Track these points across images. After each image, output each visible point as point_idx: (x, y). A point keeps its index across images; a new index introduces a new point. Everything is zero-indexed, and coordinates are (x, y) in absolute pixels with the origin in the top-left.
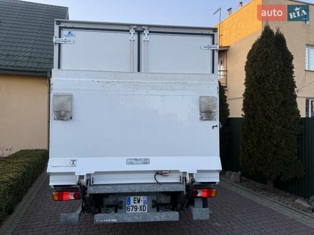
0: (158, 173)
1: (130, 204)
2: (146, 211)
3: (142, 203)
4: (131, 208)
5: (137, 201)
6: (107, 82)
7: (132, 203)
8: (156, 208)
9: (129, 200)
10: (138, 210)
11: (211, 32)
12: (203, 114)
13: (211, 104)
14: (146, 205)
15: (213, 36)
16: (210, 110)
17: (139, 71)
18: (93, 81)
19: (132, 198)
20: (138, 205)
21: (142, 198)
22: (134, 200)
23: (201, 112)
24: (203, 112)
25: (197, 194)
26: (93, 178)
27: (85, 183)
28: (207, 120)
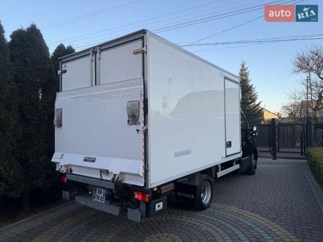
0: (101, 171)
1: (96, 193)
2: (104, 202)
3: (102, 194)
4: (96, 196)
6: (76, 97)
8: (109, 201)
9: (96, 190)
10: (100, 199)
11: (141, 35)
12: (130, 119)
13: (134, 108)
14: (104, 197)
15: (143, 38)
16: (135, 114)
17: (96, 84)
18: (71, 98)
19: (98, 189)
20: (100, 195)
21: (103, 191)
22: (99, 191)
23: (129, 117)
25: (134, 195)
26: (71, 169)
27: (63, 171)
28: (133, 124)
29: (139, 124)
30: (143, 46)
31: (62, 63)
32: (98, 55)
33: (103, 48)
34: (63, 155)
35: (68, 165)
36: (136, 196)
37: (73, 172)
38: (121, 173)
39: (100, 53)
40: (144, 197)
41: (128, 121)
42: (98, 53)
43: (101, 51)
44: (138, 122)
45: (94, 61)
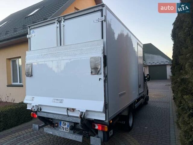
0: (68, 109)
1: (61, 125)
2: (68, 131)
3: (66, 126)
4: (61, 128)
5: (64, 125)
7: (62, 126)
8: (73, 131)
10: (65, 130)
13: (97, 62)
14: (68, 128)
15: (102, 10)
16: (97, 67)
17: (60, 45)
18: (39, 55)
19: (62, 122)
20: (65, 127)
21: (67, 123)
22: (63, 124)
23: (92, 69)
24: (93, 69)
25: (95, 126)
26: (40, 108)
27: (34, 110)
28: (95, 74)
29: (101, 74)
30: (102, 16)
31: (30, 29)
32: (62, 23)
33: (66, 18)
34: (33, 98)
35: (39, 105)
36: (97, 127)
37: (42, 110)
38: (87, 111)
39: (64, 22)
40: (103, 127)
41: (92, 72)
42: (62, 21)
43: (65, 20)
44: (100, 73)
45: (59, 28)
